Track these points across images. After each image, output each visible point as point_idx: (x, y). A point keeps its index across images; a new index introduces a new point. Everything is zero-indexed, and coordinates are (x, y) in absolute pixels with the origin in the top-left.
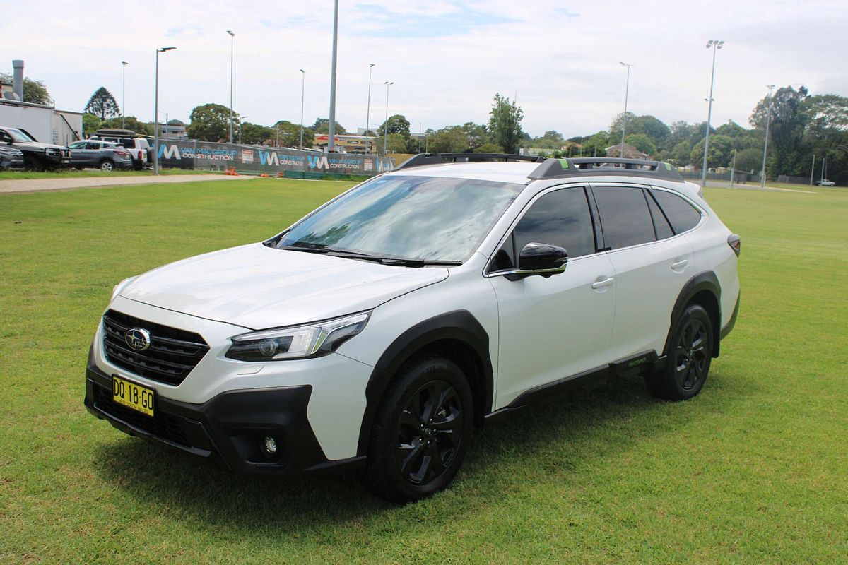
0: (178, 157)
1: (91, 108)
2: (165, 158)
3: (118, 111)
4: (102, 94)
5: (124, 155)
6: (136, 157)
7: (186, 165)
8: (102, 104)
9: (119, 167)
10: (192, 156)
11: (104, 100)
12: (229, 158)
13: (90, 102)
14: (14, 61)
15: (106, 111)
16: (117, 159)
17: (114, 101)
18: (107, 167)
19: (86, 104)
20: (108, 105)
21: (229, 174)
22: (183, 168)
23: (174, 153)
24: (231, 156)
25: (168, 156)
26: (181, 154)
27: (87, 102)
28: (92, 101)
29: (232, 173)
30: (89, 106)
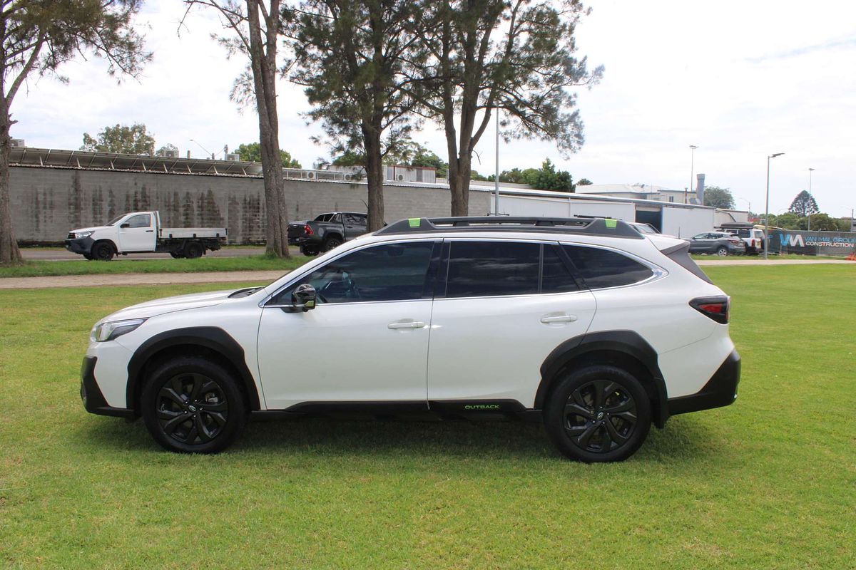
0: (802, 244)
1: (794, 208)
2: (790, 245)
3: (817, 209)
4: (804, 197)
5: (737, 243)
6: (750, 245)
7: (809, 251)
8: (803, 204)
9: (734, 253)
10: (815, 244)
11: (806, 201)
12: (849, 245)
13: (793, 203)
14: (698, 175)
15: (807, 210)
16: (732, 246)
17: (814, 202)
18: (723, 252)
19: (790, 205)
20: (808, 205)
21: (850, 259)
22: (806, 254)
23: (798, 242)
24: (852, 243)
25: (793, 244)
26: (805, 242)
27: (791, 203)
28: (796, 201)
29: (852, 258)
30: (792, 206)
